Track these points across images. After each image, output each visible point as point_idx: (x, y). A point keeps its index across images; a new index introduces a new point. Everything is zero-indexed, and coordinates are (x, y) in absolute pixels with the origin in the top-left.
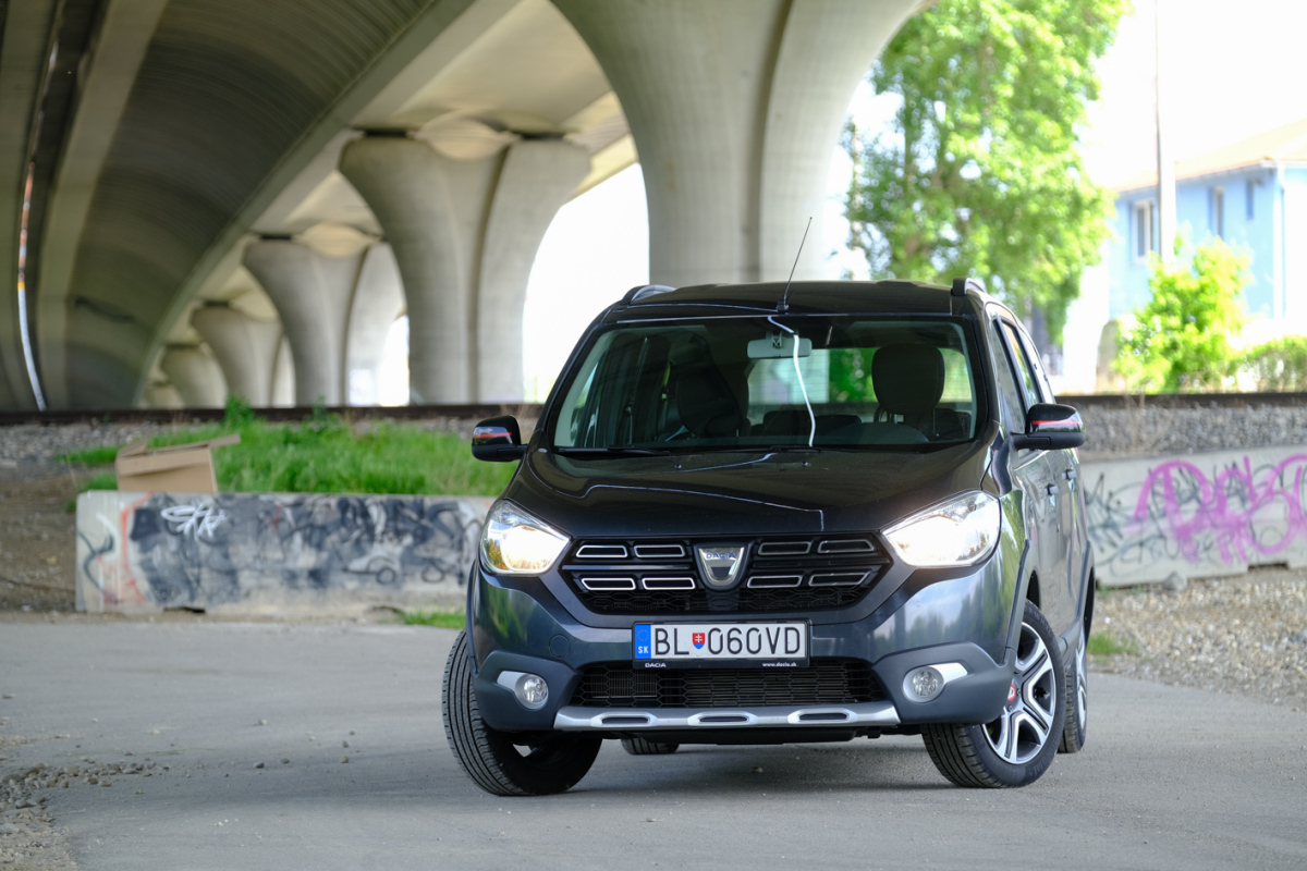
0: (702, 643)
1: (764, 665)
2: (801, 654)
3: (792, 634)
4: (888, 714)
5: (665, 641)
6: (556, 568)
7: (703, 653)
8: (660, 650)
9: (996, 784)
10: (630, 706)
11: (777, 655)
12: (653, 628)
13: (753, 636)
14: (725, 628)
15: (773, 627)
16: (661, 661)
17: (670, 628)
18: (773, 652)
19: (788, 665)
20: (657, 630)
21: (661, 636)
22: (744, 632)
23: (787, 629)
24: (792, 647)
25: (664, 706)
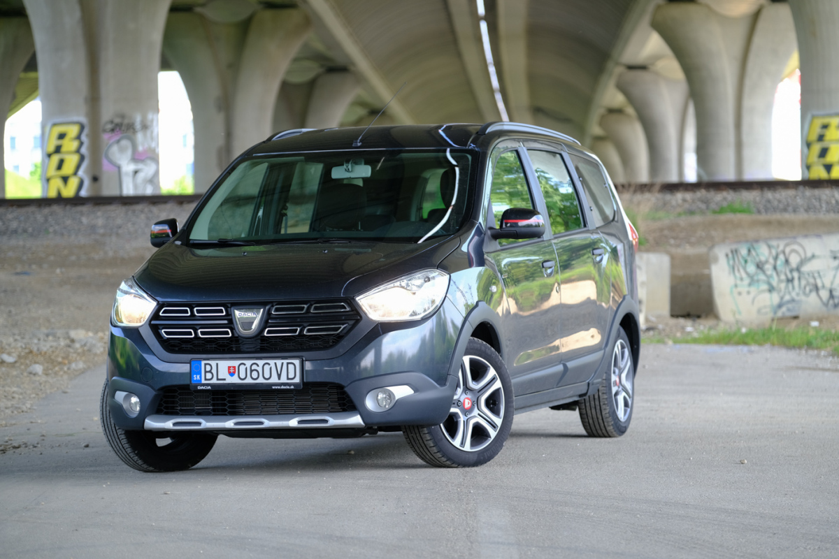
0: (234, 373)
1: (273, 387)
2: (297, 380)
3: (291, 367)
4: (356, 420)
5: (210, 372)
6: (148, 323)
7: (234, 380)
8: (207, 378)
9: (453, 465)
10: (193, 415)
11: (281, 381)
12: (203, 363)
13: (267, 367)
14: (248, 363)
15: (279, 362)
16: (208, 385)
17: (213, 363)
18: (279, 379)
19: (288, 387)
20: (206, 364)
21: (208, 368)
22: (261, 365)
23: (288, 364)
24: (291, 375)
25: (214, 415)
